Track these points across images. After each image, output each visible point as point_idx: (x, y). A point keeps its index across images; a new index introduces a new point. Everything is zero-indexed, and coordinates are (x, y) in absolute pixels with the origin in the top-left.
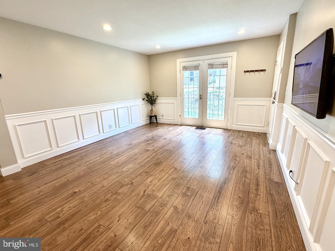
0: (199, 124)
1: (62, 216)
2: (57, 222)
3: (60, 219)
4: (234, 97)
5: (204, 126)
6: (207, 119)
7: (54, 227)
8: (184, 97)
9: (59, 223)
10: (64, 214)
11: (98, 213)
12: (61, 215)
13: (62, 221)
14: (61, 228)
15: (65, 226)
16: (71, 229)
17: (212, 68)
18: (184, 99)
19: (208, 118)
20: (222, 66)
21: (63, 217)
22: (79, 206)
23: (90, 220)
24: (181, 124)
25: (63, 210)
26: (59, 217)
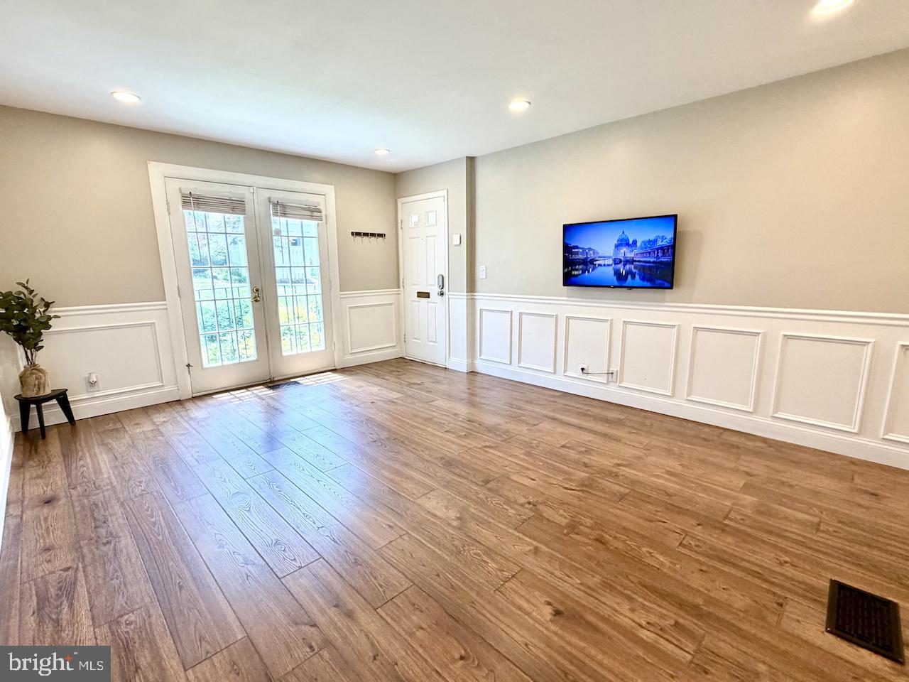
0: (262, 374)
1: (670, 618)
2: (696, 624)
3: (681, 621)
4: (341, 291)
5: (275, 379)
6: (282, 355)
7: (710, 625)
8: (197, 298)
9: (698, 620)
10: (662, 616)
11: (648, 552)
12: (669, 622)
13: (689, 614)
14: (711, 609)
15: (701, 603)
16: (706, 589)
17: (285, 215)
18: (198, 304)
19: (284, 354)
20: (309, 213)
21: (673, 615)
22: (625, 589)
23: (671, 562)
24: (194, 395)
25: (649, 623)
26: (677, 624)
